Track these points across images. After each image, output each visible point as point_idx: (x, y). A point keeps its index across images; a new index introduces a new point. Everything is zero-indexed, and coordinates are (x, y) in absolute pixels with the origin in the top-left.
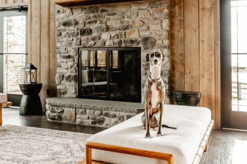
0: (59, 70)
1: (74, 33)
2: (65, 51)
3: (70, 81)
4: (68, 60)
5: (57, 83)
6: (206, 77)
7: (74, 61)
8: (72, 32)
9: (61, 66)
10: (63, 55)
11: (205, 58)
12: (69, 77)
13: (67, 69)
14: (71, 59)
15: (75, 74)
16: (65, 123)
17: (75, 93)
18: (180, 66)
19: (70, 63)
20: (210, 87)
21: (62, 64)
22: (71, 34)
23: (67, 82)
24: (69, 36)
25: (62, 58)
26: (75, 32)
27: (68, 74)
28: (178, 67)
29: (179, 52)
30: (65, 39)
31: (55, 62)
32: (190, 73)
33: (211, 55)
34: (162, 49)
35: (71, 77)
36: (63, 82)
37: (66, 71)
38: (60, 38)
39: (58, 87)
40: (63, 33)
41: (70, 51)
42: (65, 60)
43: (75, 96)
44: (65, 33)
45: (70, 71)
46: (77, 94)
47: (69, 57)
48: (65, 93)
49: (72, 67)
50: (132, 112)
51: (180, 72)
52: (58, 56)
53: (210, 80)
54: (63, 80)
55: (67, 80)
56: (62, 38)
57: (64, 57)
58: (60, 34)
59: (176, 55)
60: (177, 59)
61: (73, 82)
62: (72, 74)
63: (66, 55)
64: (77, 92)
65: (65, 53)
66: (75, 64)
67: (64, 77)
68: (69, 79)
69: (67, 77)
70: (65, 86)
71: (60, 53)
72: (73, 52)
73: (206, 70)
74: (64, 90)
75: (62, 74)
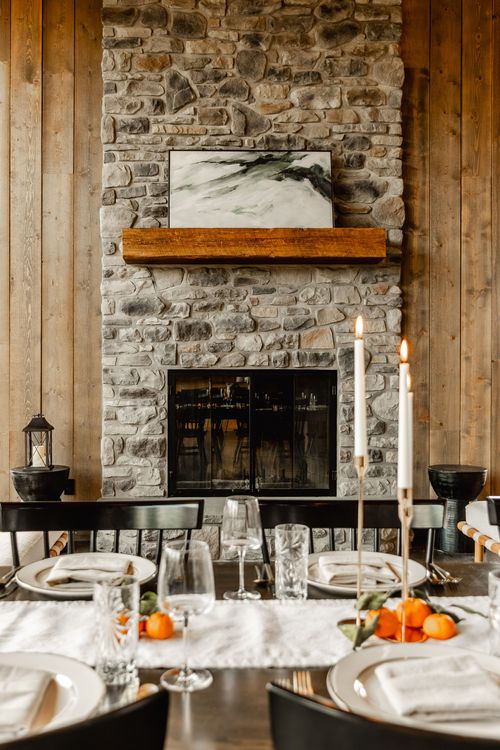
0: (106, 427)
1: (158, 332)
2: (129, 379)
3: (146, 456)
4: (139, 401)
5: (104, 462)
6: (473, 431)
7: (157, 403)
8: (153, 329)
9: (116, 418)
10: (121, 389)
11: (473, 393)
12: (143, 444)
13: (138, 424)
14: (149, 400)
15: (162, 437)
17: (161, 485)
18: (421, 410)
20: (481, 454)
21: (120, 413)
22: (149, 334)
23: (136, 459)
24: (143, 340)
25: (118, 396)
26: (163, 330)
27: (139, 438)
28: (418, 412)
29: (420, 382)
30: (129, 347)
31: (94, 412)
32: (441, 424)
33: (484, 387)
34: (386, 375)
35: (149, 446)
36: (121, 459)
37: (132, 430)
38: (114, 343)
39: (107, 473)
40: (123, 332)
41: (147, 378)
42: (129, 402)
43: (161, 493)
44: (131, 331)
45: (145, 429)
46: (166, 487)
47: (143, 393)
48: (127, 487)
49: (149, 419)
51: (421, 423)
52: (106, 390)
53: (481, 438)
54: (122, 452)
55: (135, 453)
56: (121, 345)
57: (125, 394)
58: (114, 335)
61: (154, 459)
62: (150, 438)
63: (134, 388)
64: (166, 482)
65: (129, 384)
66: (161, 410)
67: (127, 445)
68: (141, 449)
69: (134, 446)
70: (127, 469)
71: (113, 384)
72: (156, 381)
73: (475, 418)
74: (127, 480)
75: (119, 437)
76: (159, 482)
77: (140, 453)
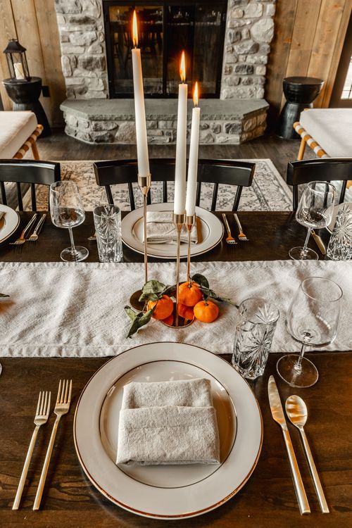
0: (64, 48)
2: (75, 8)
3: (93, 69)
4: (84, 27)
5: (65, 74)
6: (321, 51)
7: (97, 29)
9: (69, 41)
10: (70, 17)
11: (327, 19)
12: (90, 61)
13: (85, 45)
14: (91, 26)
15: (102, 56)
16: (123, 145)
17: (104, 90)
18: (286, 33)
19: (90, 34)
20: (323, 68)
21: (71, 36)
23: (86, 72)
25: (68, 23)
27: (87, 56)
28: (283, 35)
29: (289, 9)
31: (54, 35)
32: (299, 45)
33: (337, 14)
34: (264, 4)
35: (94, 63)
36: (76, 72)
37: (81, 50)
39: (68, 82)
41: (87, 8)
42: (76, 28)
43: (105, 96)
45: (90, 49)
46: (108, 92)
47: (86, 21)
48: (82, 92)
49: (92, 42)
50: (235, 119)
51: (284, 44)
52: (59, 18)
53: (326, 56)
54: (76, 67)
55: (85, 68)
57: (73, 21)
59: (284, 13)
60: (284, 22)
61: (98, 72)
62: (94, 56)
63: (79, 16)
64: (108, 88)
65: (75, 13)
66: (100, 35)
67: (79, 62)
68: (89, 64)
69: (84, 63)
70: (81, 79)
71: (64, 13)
72: (94, 11)
73: (324, 40)
74: (82, 87)
75: (73, 56)
76: (103, 88)
77: (88, 68)
